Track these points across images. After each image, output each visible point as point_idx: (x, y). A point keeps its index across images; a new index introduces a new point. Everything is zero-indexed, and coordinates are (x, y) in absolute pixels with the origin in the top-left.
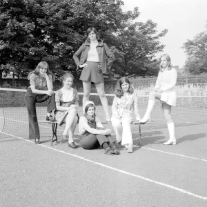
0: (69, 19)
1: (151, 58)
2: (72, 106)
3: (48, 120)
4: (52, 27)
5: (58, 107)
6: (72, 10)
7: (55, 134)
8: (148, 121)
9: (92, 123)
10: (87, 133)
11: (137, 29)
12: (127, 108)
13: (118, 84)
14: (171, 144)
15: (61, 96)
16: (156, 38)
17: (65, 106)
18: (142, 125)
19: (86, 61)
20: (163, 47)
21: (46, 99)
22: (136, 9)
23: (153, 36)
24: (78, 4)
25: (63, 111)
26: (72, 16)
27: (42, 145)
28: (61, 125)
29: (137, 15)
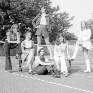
0: (24, 10)
1: (66, 31)
2: (31, 50)
3: (17, 58)
4: (15, 14)
5: (23, 51)
6: (25, 6)
7: (20, 67)
8: (75, 59)
9: (43, 60)
10: (40, 65)
11: (58, 16)
12: (62, 51)
13: (58, 37)
14: (88, 72)
15: (24, 44)
16: (68, 21)
17: (27, 50)
18: (71, 61)
19: (39, 25)
20: (72, 25)
21: (16, 46)
22: (58, 6)
23: (67, 20)
24: (28, 2)
25: (26, 53)
26: (25, 9)
27: (13, 73)
28: (24, 61)
29: (58, 9)
